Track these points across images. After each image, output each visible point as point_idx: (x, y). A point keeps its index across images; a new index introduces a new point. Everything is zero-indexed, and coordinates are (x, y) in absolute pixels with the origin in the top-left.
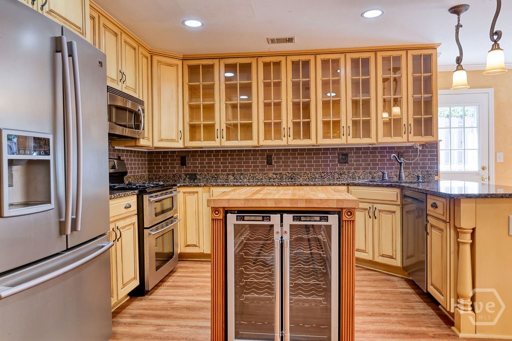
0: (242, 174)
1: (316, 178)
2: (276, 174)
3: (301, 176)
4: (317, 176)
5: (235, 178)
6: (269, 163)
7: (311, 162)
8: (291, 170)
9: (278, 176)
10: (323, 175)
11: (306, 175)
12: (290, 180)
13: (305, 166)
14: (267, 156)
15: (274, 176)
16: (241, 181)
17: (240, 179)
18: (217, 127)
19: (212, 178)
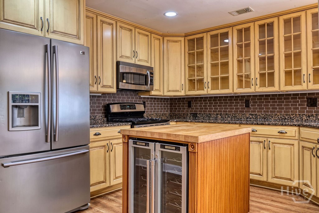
0: (226, 114)
1: (285, 119)
2: (252, 115)
3: (272, 117)
4: (287, 117)
5: (222, 117)
6: (247, 106)
7: (281, 105)
8: (264, 111)
9: (253, 117)
10: (292, 116)
11: (276, 116)
12: (263, 120)
13: (276, 108)
14: (245, 101)
15: (251, 116)
16: (226, 119)
17: (225, 118)
18: (205, 80)
19: (207, 116)
